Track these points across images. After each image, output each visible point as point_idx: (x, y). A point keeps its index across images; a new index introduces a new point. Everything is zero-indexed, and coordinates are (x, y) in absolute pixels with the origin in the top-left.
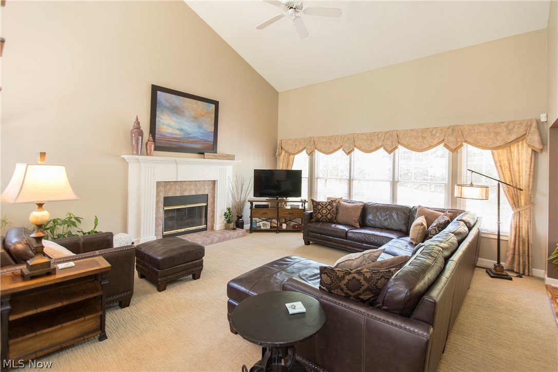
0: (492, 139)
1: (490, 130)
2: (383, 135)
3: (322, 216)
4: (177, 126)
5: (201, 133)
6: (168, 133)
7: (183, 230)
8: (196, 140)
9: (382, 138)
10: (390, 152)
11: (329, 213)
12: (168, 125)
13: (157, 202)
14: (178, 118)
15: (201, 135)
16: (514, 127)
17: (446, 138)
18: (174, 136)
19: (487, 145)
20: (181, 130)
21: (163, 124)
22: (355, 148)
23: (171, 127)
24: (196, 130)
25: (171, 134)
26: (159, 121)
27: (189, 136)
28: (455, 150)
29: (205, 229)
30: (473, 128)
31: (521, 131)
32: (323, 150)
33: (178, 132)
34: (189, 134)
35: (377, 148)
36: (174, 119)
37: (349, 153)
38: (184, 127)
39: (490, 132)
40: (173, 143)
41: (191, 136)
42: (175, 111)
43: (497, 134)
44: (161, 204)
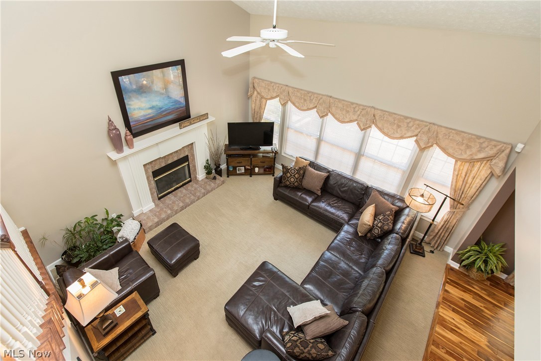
0: (462, 150)
1: (464, 142)
2: (360, 110)
3: (290, 183)
4: (148, 105)
5: (172, 103)
6: (141, 116)
7: (173, 188)
8: (168, 111)
9: (358, 113)
10: (362, 130)
11: (297, 181)
12: (139, 108)
13: (148, 178)
14: (146, 97)
15: (172, 104)
16: (488, 147)
17: (419, 135)
18: (147, 117)
19: (454, 154)
20: (152, 108)
21: (134, 109)
22: (329, 114)
23: (142, 109)
24: (167, 102)
25: (144, 116)
26: (130, 108)
27: (162, 110)
28: (423, 149)
29: (190, 181)
30: (449, 134)
31: (491, 152)
32: (297, 104)
33: (150, 111)
34: (160, 108)
35: (351, 121)
36: (143, 99)
37: (322, 117)
38: (154, 104)
39: (463, 144)
40: (149, 123)
41: (163, 109)
42: (142, 90)
43: (468, 147)
44: (151, 178)
